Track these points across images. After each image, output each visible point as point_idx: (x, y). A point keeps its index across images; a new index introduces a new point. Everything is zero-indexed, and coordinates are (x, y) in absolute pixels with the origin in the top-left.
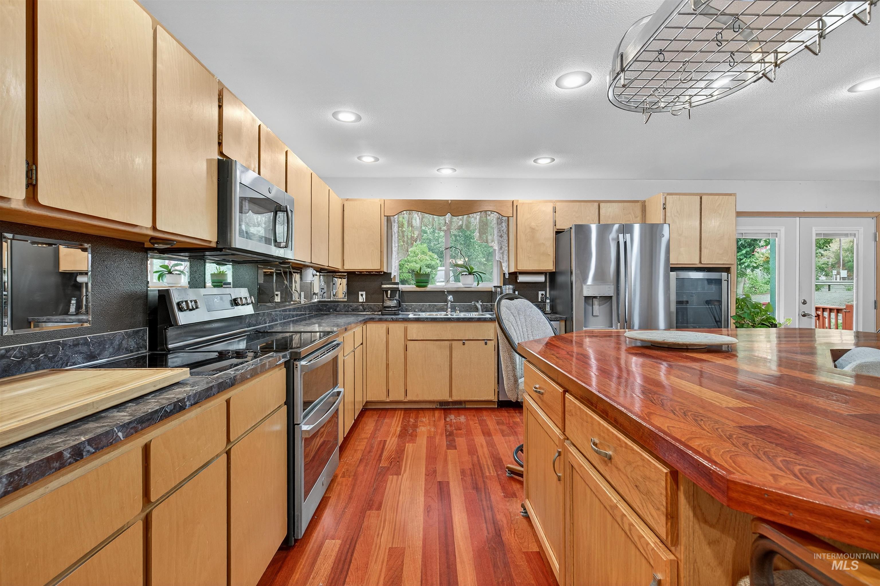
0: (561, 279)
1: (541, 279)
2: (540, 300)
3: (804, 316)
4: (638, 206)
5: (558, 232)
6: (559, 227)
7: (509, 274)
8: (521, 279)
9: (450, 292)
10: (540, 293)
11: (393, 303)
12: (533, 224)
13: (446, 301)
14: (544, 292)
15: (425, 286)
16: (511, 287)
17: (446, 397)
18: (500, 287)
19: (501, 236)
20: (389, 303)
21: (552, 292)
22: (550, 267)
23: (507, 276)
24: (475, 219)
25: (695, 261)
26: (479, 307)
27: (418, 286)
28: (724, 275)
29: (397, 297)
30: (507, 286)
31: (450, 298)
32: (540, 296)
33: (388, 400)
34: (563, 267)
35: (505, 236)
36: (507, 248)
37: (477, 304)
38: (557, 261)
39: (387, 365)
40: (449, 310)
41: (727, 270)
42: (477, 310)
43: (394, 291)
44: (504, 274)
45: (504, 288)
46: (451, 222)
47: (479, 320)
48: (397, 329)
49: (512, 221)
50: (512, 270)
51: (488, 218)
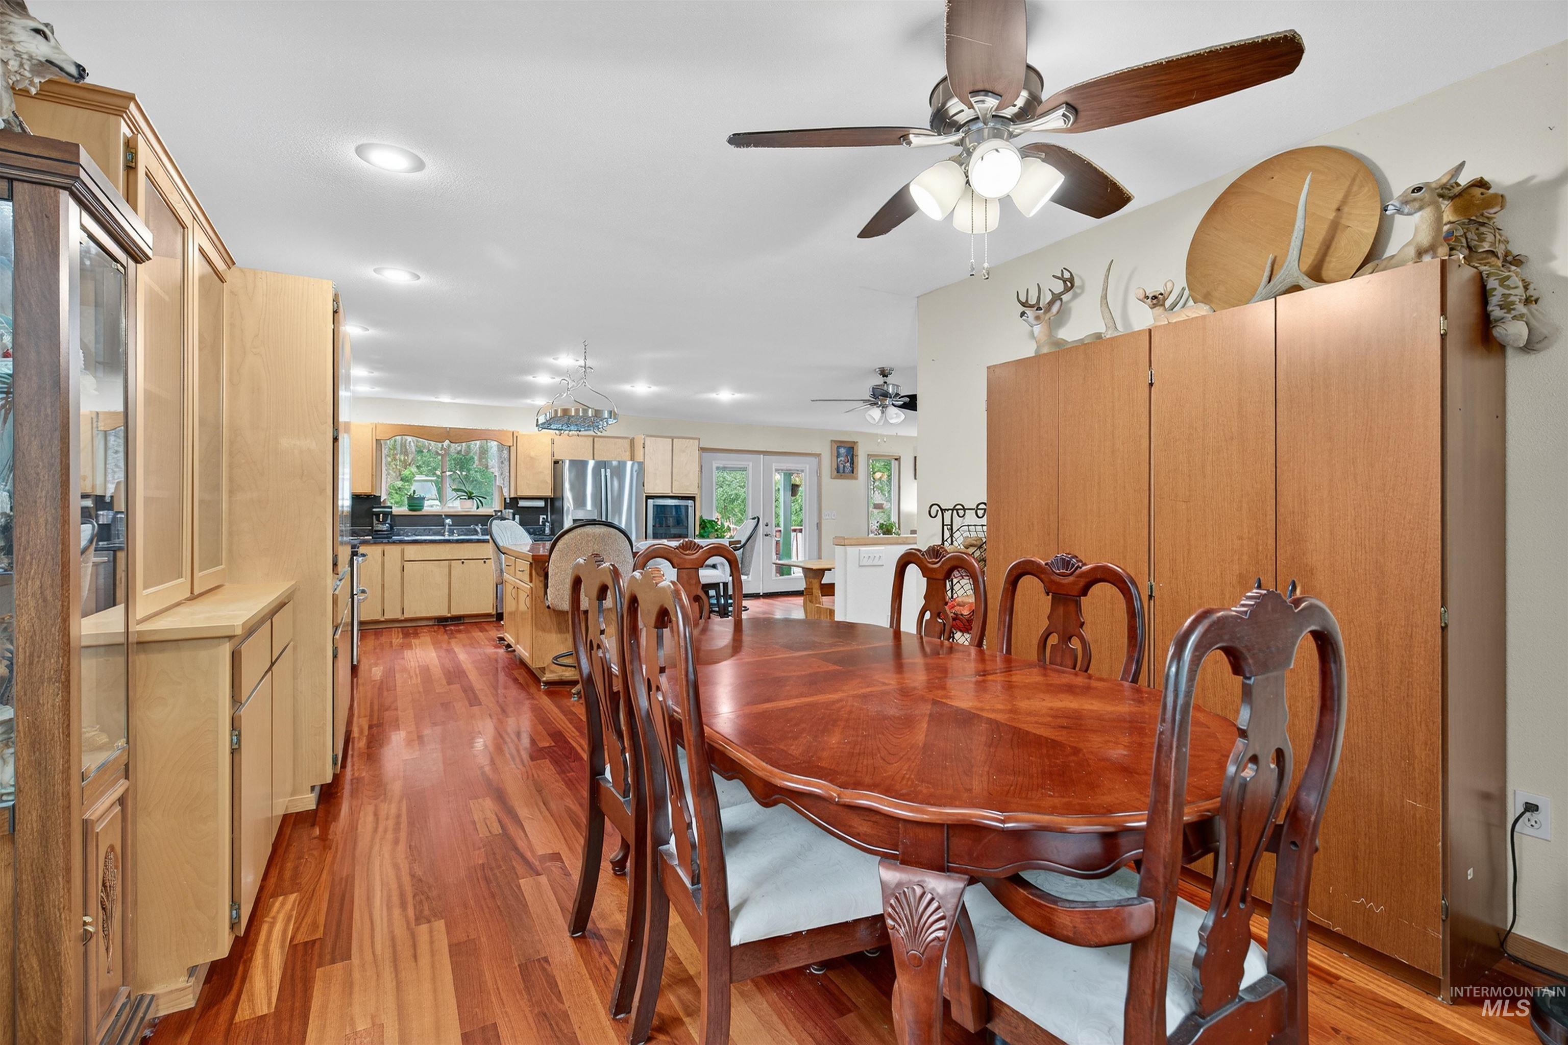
0: (558, 504)
1: (541, 504)
2: (541, 523)
3: (766, 535)
4: (627, 442)
5: (556, 462)
6: (557, 457)
7: (510, 499)
8: (522, 503)
9: (448, 516)
10: (541, 517)
11: (385, 527)
12: (533, 454)
13: (443, 525)
14: (545, 517)
15: (420, 510)
16: (512, 511)
17: (444, 613)
18: (501, 511)
19: (502, 463)
20: (380, 527)
21: (553, 517)
22: (548, 493)
23: (508, 501)
24: (476, 445)
25: (667, 491)
26: (479, 530)
27: (410, 510)
28: (690, 503)
29: (389, 521)
30: (507, 510)
31: (448, 521)
32: (541, 520)
33: (383, 619)
34: (559, 495)
35: (507, 463)
36: (508, 474)
37: (477, 528)
38: (555, 489)
39: (383, 586)
40: (447, 533)
41: (693, 498)
42: (476, 533)
43: (386, 515)
44: (505, 499)
45: (503, 511)
46: (449, 446)
47: (479, 541)
48: (393, 551)
49: (513, 449)
50: (512, 496)
51: (489, 444)
